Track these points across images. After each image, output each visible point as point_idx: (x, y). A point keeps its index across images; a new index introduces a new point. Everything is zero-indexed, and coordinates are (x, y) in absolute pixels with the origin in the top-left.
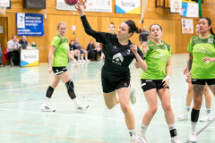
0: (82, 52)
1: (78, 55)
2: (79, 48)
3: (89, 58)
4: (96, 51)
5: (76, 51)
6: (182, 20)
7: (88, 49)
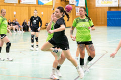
0: (19, 27)
1: (17, 28)
2: (18, 24)
3: (23, 30)
4: (27, 26)
5: (16, 26)
6: (76, 8)
7: (23, 24)
